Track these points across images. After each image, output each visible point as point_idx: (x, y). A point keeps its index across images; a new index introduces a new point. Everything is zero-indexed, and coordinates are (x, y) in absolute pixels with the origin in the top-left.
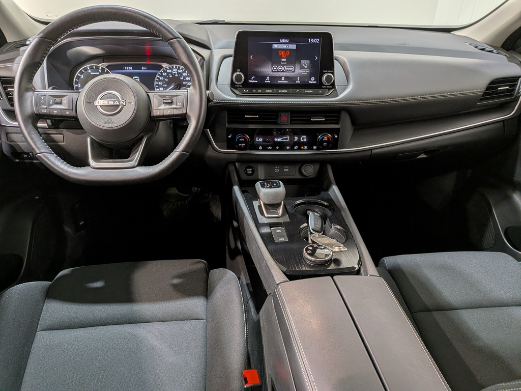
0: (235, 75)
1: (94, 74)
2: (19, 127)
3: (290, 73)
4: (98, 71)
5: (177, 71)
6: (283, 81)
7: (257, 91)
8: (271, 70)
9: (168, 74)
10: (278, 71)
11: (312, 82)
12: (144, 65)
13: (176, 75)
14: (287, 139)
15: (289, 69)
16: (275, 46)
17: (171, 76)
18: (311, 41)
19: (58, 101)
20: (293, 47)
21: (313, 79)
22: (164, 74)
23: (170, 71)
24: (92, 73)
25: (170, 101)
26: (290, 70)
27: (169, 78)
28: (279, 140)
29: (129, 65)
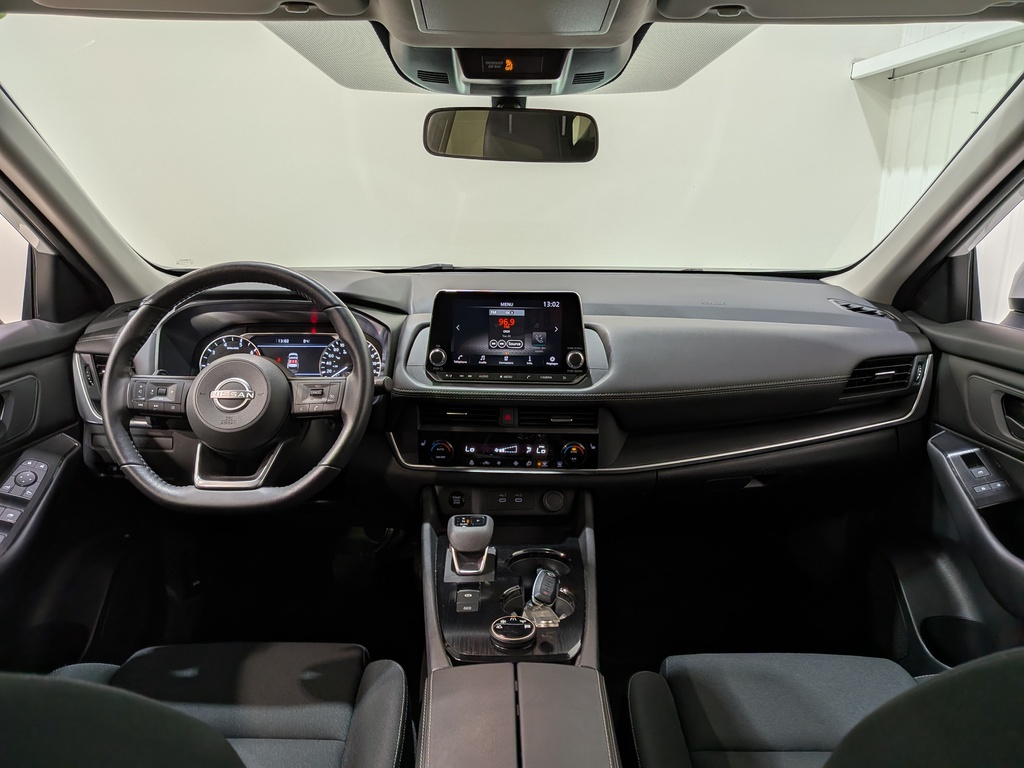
0: (433, 352)
1: (231, 348)
2: (103, 425)
3: (516, 351)
4: (238, 345)
6: (506, 362)
7: (466, 376)
8: (487, 346)
9: (341, 349)
10: (498, 348)
11: (551, 364)
12: (306, 337)
14: (514, 449)
15: (515, 344)
16: (493, 312)
17: (345, 353)
18: (547, 305)
19: (162, 390)
20: (521, 313)
21: (552, 359)
22: (335, 350)
24: (226, 349)
25: (319, 392)
26: (516, 346)
27: (342, 355)
28: (502, 450)
29: (284, 337)
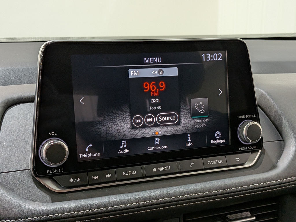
0: (46, 146)
3: (170, 128)
6: (158, 147)
7: (102, 176)
8: (129, 126)
10: (144, 126)
11: (216, 142)
15: (168, 119)
16: (134, 73)
18: (206, 58)
20: (172, 72)
21: (218, 134)
26: (170, 121)
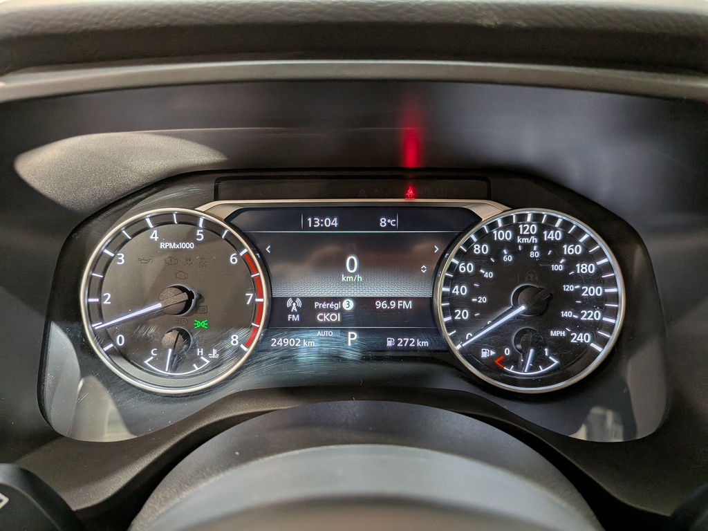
1: (173, 246)
4: (191, 237)
5: (539, 235)
9: (497, 247)
12: (389, 211)
13: (535, 254)
17: (508, 258)
22: (478, 249)
23: (507, 235)
24: (163, 246)
27: (498, 267)
29: (323, 211)
